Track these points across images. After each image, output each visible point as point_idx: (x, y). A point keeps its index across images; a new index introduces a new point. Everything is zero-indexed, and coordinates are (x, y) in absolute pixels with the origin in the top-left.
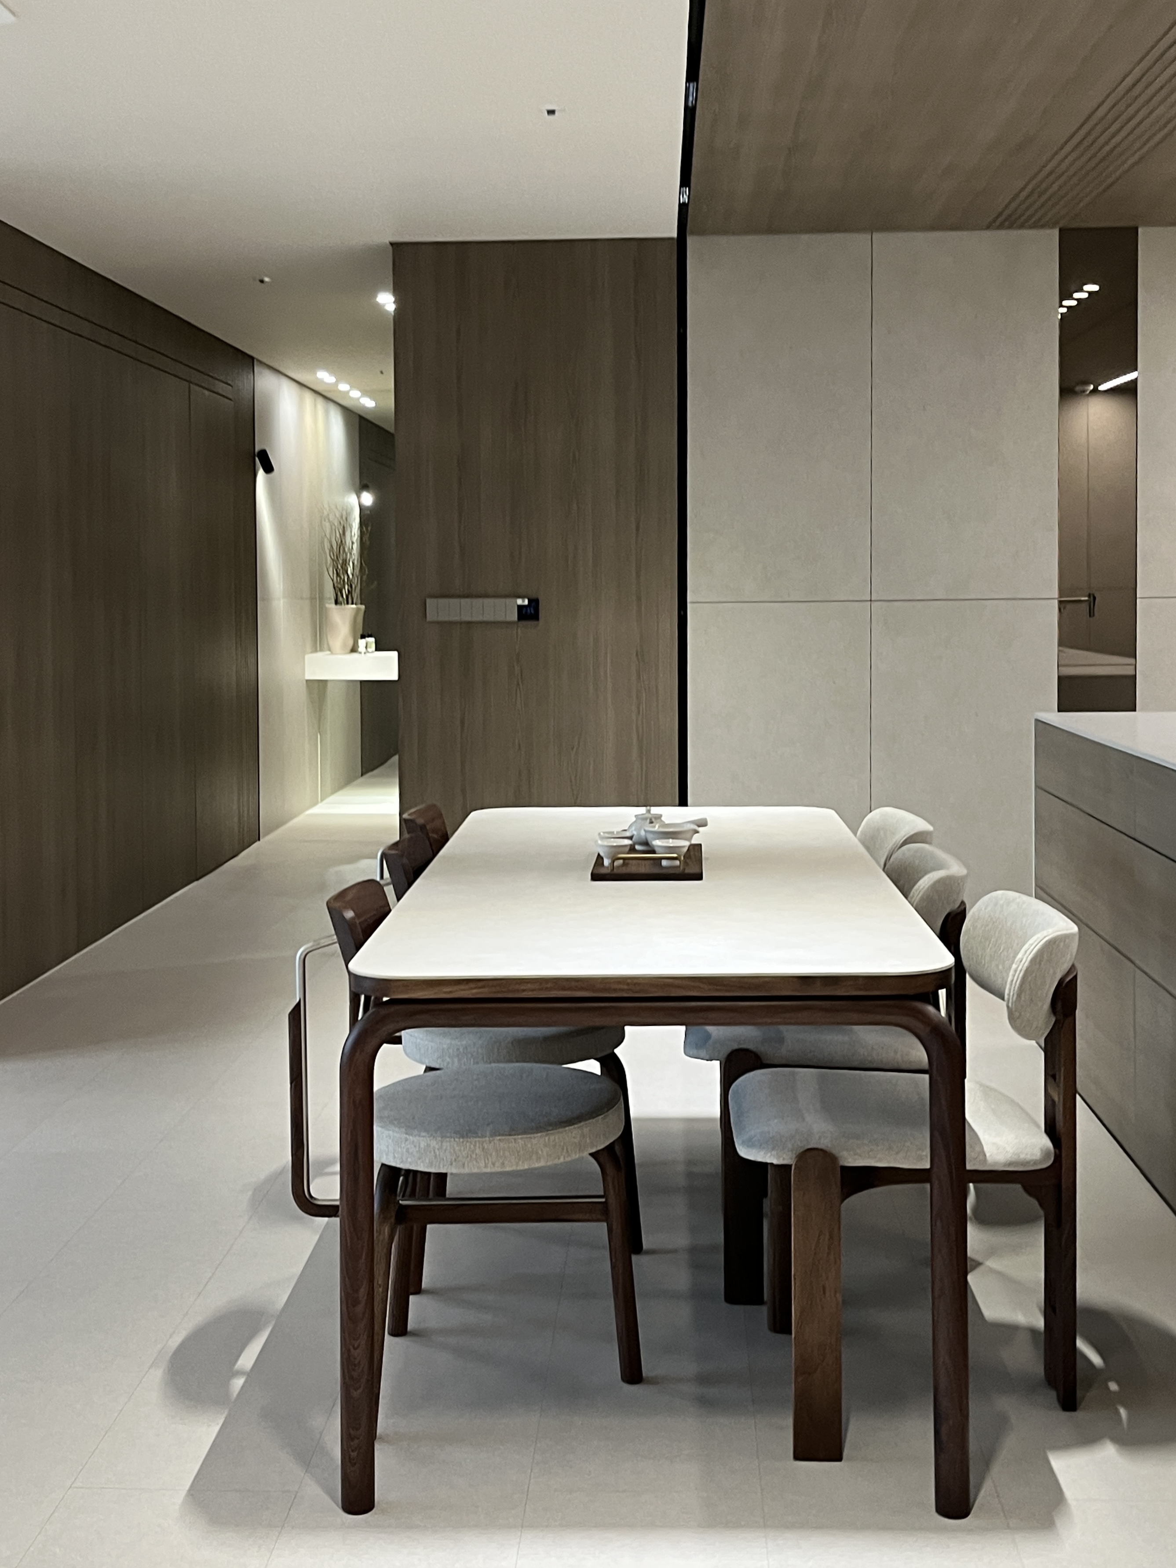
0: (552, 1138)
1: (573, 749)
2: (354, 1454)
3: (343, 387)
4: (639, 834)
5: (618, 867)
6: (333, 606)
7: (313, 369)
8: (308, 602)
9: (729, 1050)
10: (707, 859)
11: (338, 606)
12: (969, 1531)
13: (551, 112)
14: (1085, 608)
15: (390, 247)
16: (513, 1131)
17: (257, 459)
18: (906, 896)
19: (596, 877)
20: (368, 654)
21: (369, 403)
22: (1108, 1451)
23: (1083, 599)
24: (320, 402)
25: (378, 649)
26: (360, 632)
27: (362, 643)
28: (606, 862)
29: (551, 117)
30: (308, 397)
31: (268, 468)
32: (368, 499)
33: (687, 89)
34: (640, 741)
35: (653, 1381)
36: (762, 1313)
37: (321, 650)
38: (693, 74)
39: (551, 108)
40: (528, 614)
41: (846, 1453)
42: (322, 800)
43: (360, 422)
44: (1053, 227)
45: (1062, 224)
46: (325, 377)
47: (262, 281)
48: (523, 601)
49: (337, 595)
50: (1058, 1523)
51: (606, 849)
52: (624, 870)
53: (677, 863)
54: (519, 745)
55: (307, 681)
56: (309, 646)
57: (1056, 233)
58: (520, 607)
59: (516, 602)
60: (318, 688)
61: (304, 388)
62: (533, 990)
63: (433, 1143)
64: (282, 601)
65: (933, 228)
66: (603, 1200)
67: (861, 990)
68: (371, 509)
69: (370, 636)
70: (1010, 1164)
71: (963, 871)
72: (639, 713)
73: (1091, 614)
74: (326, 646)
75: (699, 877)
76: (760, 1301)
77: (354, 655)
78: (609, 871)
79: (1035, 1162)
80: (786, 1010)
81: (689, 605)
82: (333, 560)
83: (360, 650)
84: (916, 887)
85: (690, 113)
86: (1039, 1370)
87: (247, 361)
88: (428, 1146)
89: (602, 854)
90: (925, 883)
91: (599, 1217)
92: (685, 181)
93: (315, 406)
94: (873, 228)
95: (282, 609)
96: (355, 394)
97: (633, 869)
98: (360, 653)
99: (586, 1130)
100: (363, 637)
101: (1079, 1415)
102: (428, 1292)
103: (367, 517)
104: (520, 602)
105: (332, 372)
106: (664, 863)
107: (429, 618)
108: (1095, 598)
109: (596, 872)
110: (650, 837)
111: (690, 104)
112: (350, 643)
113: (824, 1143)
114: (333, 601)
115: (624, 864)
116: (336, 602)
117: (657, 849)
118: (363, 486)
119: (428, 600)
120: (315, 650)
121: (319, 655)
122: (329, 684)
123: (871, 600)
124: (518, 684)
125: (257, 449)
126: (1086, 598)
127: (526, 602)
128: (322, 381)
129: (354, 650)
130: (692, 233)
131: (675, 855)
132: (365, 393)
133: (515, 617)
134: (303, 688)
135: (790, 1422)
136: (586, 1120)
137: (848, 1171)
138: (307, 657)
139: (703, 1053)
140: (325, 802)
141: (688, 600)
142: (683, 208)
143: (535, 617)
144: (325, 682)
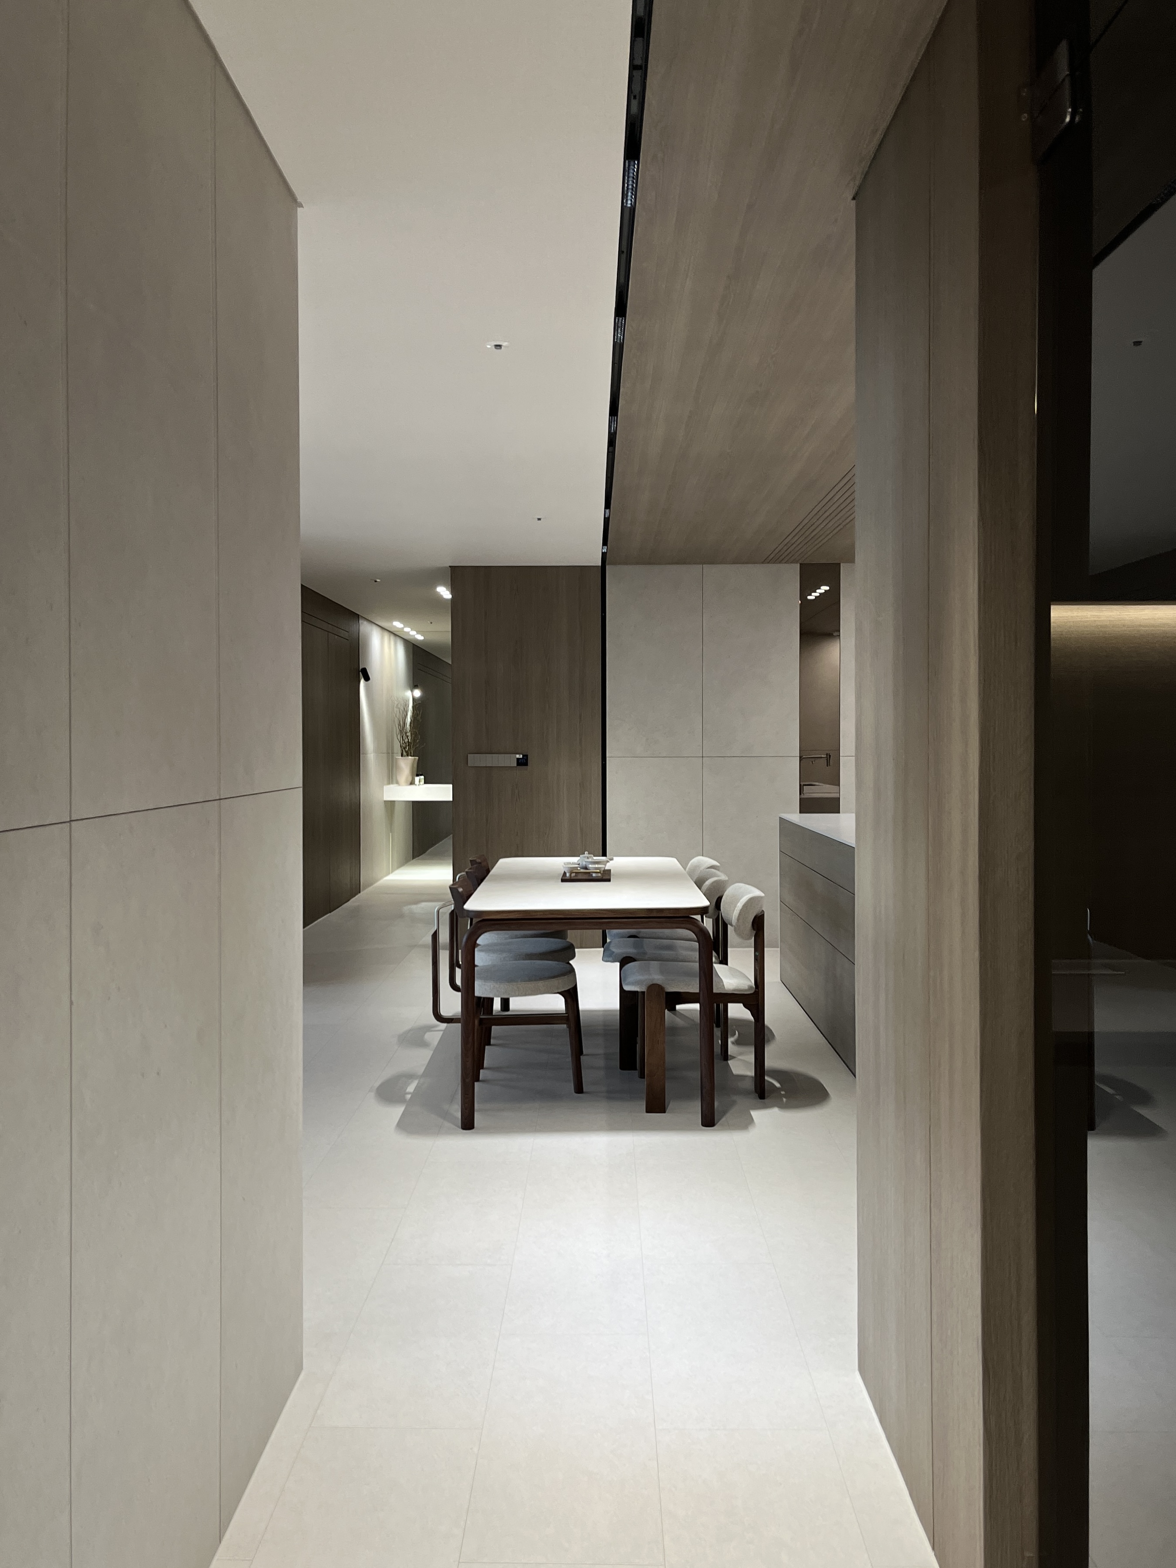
0: (546, 983)
1: (546, 834)
2: (467, 1105)
3: (407, 629)
4: (582, 864)
5: (573, 877)
6: (400, 757)
7: (392, 619)
8: (385, 755)
9: (622, 957)
10: (613, 875)
11: (403, 758)
12: (715, 1130)
13: (539, 519)
14: (824, 761)
15: (450, 568)
16: (530, 980)
17: (360, 673)
18: (700, 889)
19: (563, 880)
20: (420, 786)
21: (420, 637)
22: (775, 1111)
23: (823, 756)
24: (392, 637)
25: (425, 783)
26: (415, 773)
27: (417, 779)
28: (568, 875)
29: (539, 521)
30: (386, 635)
31: (367, 678)
32: (417, 693)
33: (605, 511)
34: (582, 830)
35: (587, 1093)
36: (636, 1073)
37: (392, 783)
38: (608, 505)
39: (539, 517)
40: (523, 762)
41: (667, 1111)
42: (392, 873)
43: (413, 646)
44: (797, 562)
45: (800, 562)
46: (397, 624)
47: (376, 581)
48: (520, 756)
49: (402, 751)
50: (749, 1128)
51: (567, 869)
52: (576, 878)
53: (600, 875)
54: (517, 832)
55: (385, 801)
56: (386, 782)
57: (798, 565)
58: (518, 759)
59: (516, 756)
60: (390, 805)
61: (384, 630)
62: (540, 915)
63: (497, 986)
64: (372, 755)
65: (734, 563)
66: (567, 1015)
67: (671, 914)
68: (421, 698)
69: (421, 775)
70: (735, 990)
71: (727, 879)
72: (581, 815)
73: (828, 764)
74: (395, 781)
75: (609, 880)
76: (635, 1069)
77: (412, 786)
78: (569, 878)
79: (746, 990)
80: (642, 922)
81: (607, 758)
82: (401, 731)
83: (416, 783)
84: (705, 884)
85: (607, 521)
86: (753, 1087)
87: (356, 617)
88: (494, 986)
89: (566, 871)
90: (708, 883)
91: (565, 1022)
92: (605, 543)
93: (390, 639)
94: (703, 563)
95: (372, 758)
96: (413, 633)
97: (580, 877)
98: (416, 785)
99: (560, 981)
100: (417, 775)
101: (765, 1100)
102: (482, 1081)
103: (418, 705)
104: (518, 756)
105: (401, 622)
106: (594, 875)
107: (469, 765)
108: (830, 756)
109: (563, 878)
110: (587, 864)
111: (607, 516)
112: (410, 779)
113: (659, 982)
114: (400, 755)
115: (576, 876)
116: (402, 756)
117: (590, 868)
118: (414, 686)
119: (469, 755)
120: (389, 783)
121: (391, 786)
122: (396, 802)
123: (703, 757)
124: (517, 799)
125: (360, 668)
126: (825, 756)
127: (521, 756)
128: (395, 627)
129: (412, 783)
130: (608, 564)
131: (598, 871)
132: (418, 633)
133: (515, 765)
134: (383, 805)
135: (645, 1103)
136: (560, 977)
137: (669, 994)
138: (384, 787)
139: (611, 959)
140: (394, 873)
141: (607, 756)
142: (604, 554)
143: (526, 764)
144: (394, 801)
